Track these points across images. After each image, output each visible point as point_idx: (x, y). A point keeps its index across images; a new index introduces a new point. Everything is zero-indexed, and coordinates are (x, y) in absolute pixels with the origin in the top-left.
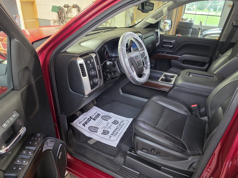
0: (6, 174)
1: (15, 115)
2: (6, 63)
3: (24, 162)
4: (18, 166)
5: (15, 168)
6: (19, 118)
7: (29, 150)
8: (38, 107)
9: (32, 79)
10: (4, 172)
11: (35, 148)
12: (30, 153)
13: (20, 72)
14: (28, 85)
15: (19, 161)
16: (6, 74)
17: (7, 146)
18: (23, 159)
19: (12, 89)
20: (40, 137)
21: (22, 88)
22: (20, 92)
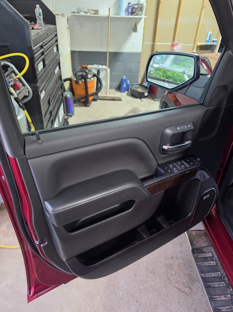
0: (158, 168)
1: (190, 126)
2: (209, 77)
3: (175, 169)
4: (169, 168)
5: (166, 168)
6: (191, 130)
7: (183, 164)
8: (214, 134)
9: (225, 103)
10: (158, 165)
11: (189, 166)
12: (183, 166)
13: (218, 88)
14: (217, 106)
15: (171, 166)
16: (203, 88)
17: (171, 146)
18: (176, 167)
19: (201, 104)
20: (199, 161)
21: (210, 106)
22: (206, 109)
